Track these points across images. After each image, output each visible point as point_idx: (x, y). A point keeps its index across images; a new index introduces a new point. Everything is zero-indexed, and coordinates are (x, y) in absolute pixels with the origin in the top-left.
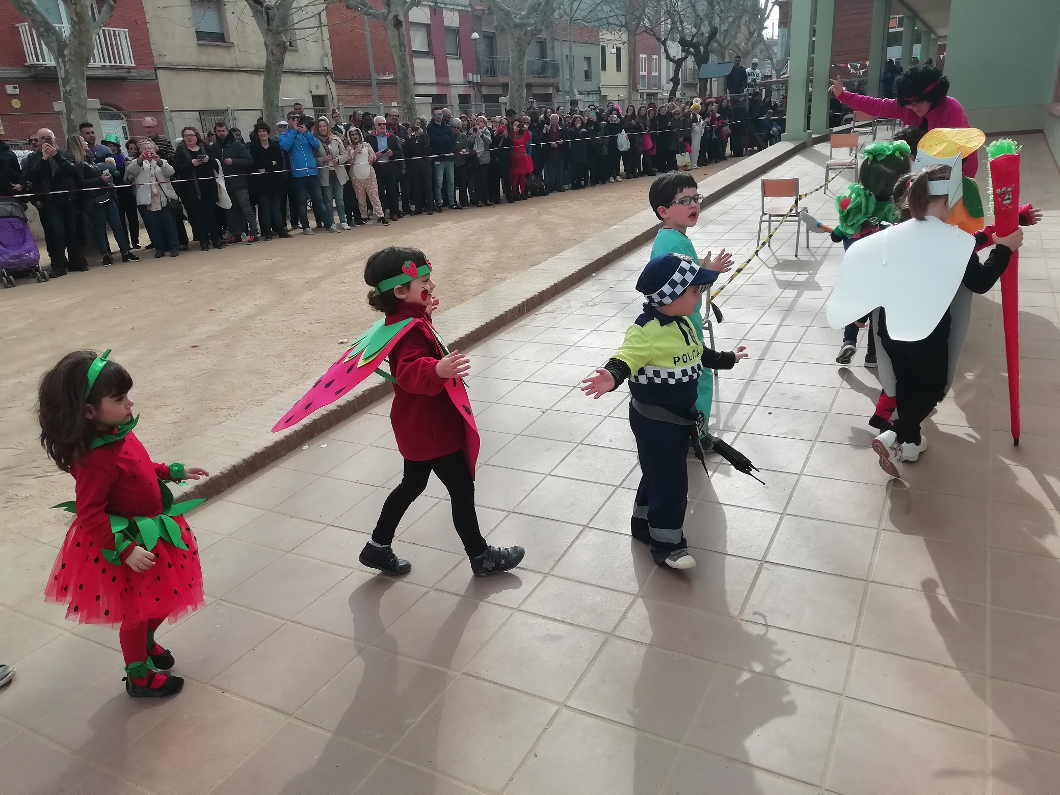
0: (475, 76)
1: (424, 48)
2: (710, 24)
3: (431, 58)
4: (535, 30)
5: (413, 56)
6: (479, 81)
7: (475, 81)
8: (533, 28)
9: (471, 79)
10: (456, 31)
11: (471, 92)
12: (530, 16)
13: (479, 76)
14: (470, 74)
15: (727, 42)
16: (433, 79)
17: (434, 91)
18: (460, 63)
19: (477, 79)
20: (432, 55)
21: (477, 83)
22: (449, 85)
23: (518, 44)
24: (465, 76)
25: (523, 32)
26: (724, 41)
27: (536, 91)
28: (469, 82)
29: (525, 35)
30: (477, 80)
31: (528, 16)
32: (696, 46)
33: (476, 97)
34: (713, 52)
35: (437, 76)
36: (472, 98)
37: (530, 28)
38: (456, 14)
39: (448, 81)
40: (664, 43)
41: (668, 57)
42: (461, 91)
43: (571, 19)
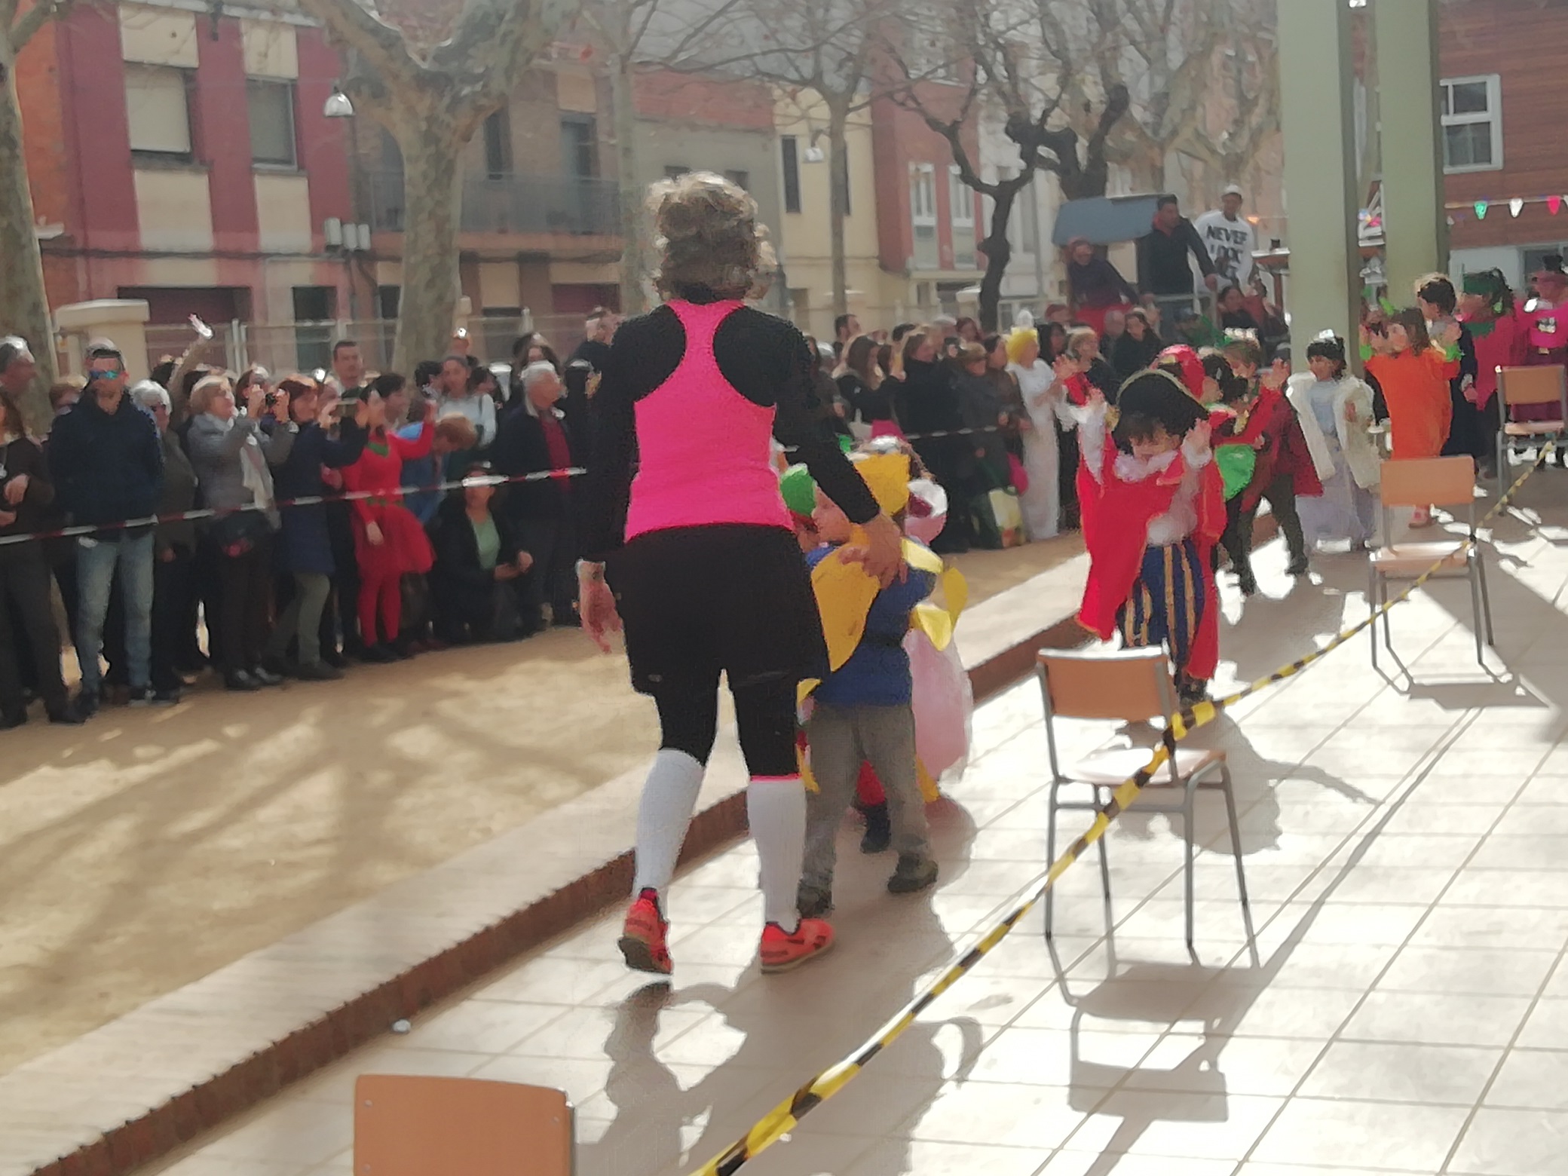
0: (350, 229)
1: (176, 141)
2: (1105, 76)
3: (197, 171)
4: (486, 95)
5: (130, 169)
6: (365, 244)
7: (352, 245)
8: (478, 87)
9: (335, 238)
10: (285, 91)
11: (339, 278)
12: (471, 51)
13: (365, 229)
14: (333, 224)
15: (1164, 133)
16: (203, 238)
17: (203, 275)
18: (298, 188)
19: (358, 237)
20: (202, 162)
21: (359, 253)
22: (258, 257)
23: (429, 138)
24: (317, 227)
25: (446, 100)
26: (1156, 127)
27: (563, 275)
28: (331, 248)
29: (451, 108)
30: (358, 240)
31: (461, 50)
32: (1063, 142)
33: (353, 294)
34: (1124, 157)
35: (216, 228)
36: (342, 296)
37: (466, 90)
38: (288, 41)
39: (256, 242)
40: (951, 132)
41: (969, 177)
42: (304, 275)
43: (624, 59)
